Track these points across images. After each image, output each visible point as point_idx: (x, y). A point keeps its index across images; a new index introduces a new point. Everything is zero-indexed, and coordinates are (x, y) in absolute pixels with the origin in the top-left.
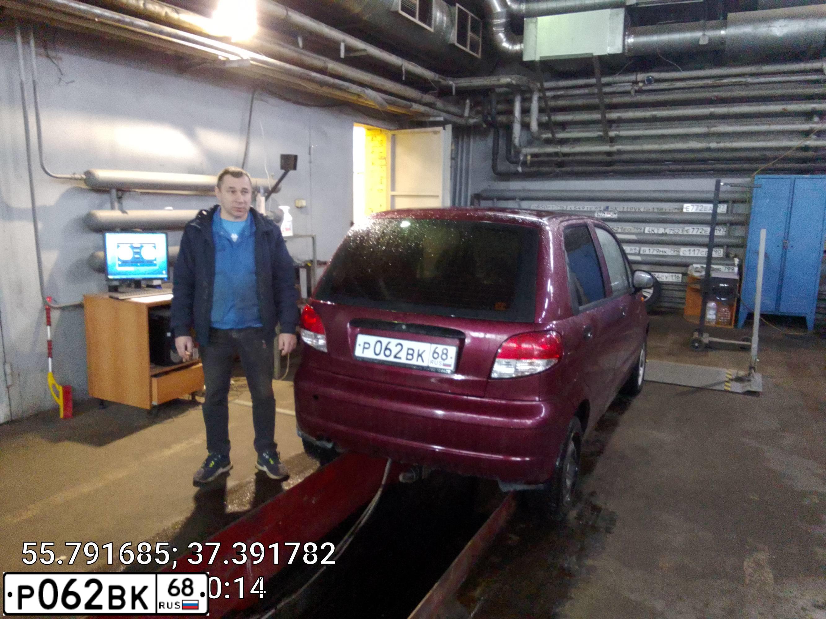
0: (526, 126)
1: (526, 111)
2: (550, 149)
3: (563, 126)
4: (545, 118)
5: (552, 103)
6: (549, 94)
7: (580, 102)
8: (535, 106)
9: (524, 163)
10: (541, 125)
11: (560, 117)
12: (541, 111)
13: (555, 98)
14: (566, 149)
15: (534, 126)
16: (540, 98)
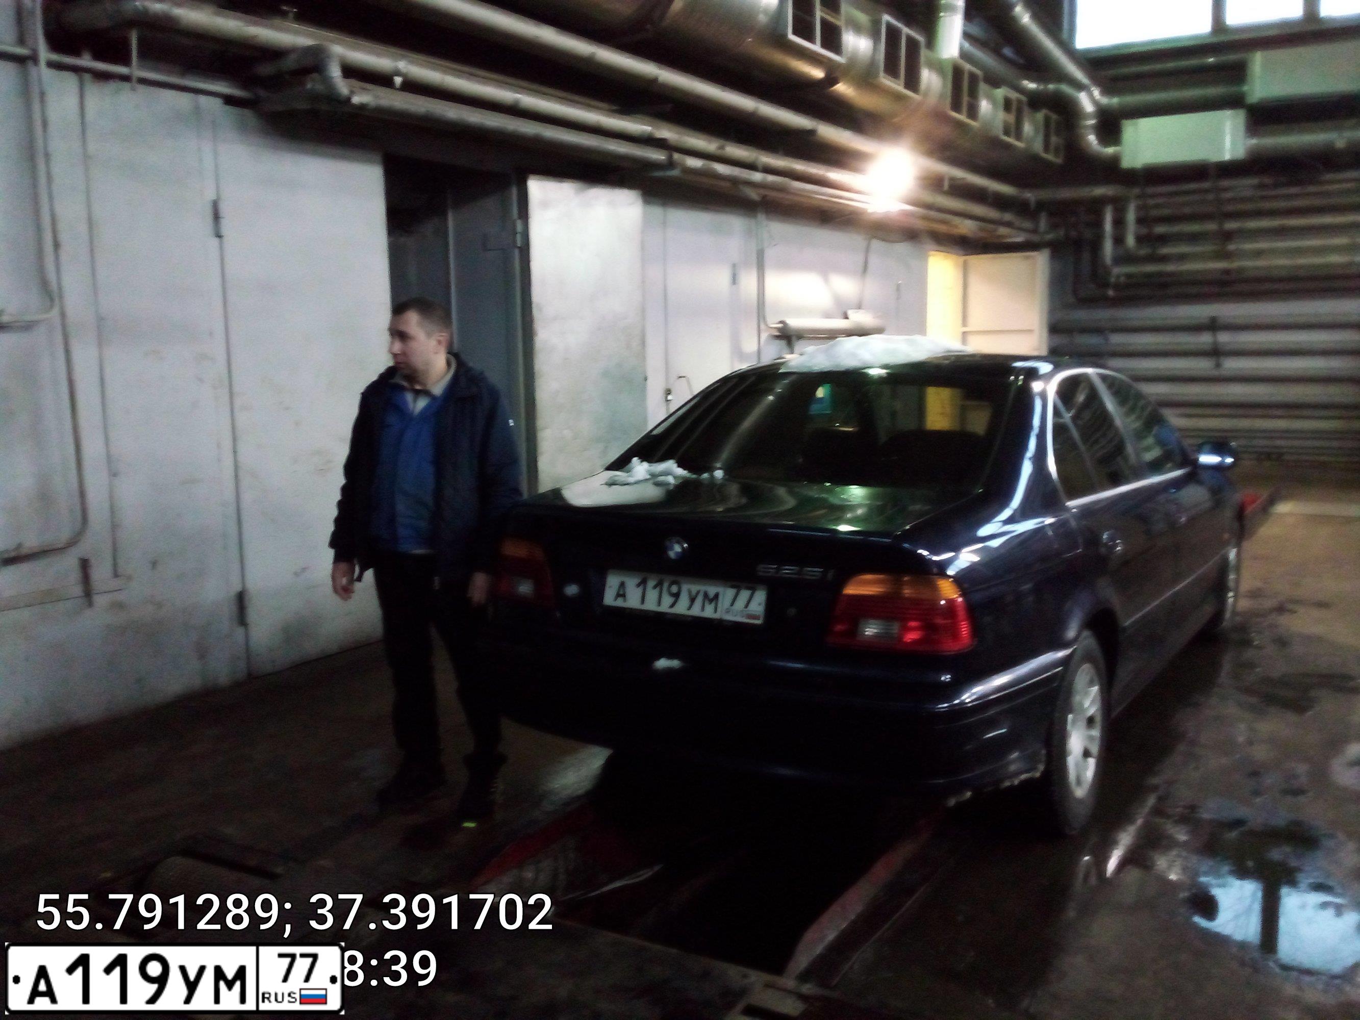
0: (1119, 240)
1: (1119, 223)
2: (1150, 268)
3: (1163, 239)
4: (1144, 231)
5: (1154, 213)
6: (1151, 202)
7: (1187, 210)
8: (1131, 216)
9: (1117, 287)
10: (1140, 239)
11: (1160, 229)
12: (1140, 221)
13: (1157, 206)
14: (1170, 268)
15: (1131, 241)
16: (1139, 208)
